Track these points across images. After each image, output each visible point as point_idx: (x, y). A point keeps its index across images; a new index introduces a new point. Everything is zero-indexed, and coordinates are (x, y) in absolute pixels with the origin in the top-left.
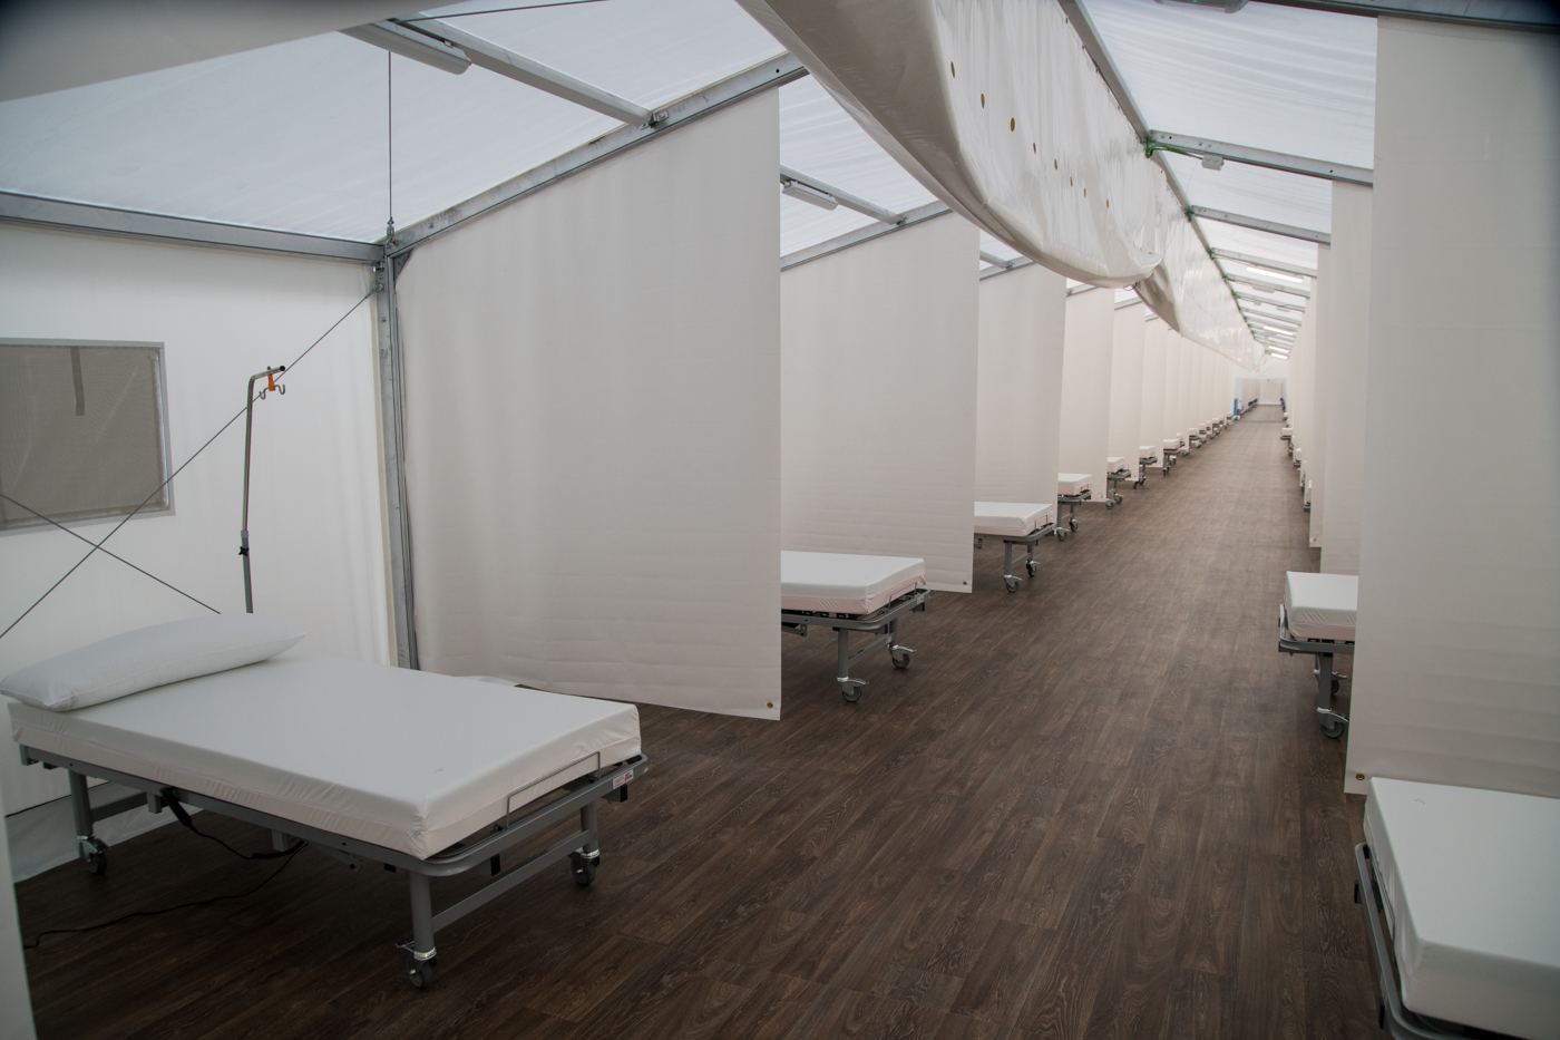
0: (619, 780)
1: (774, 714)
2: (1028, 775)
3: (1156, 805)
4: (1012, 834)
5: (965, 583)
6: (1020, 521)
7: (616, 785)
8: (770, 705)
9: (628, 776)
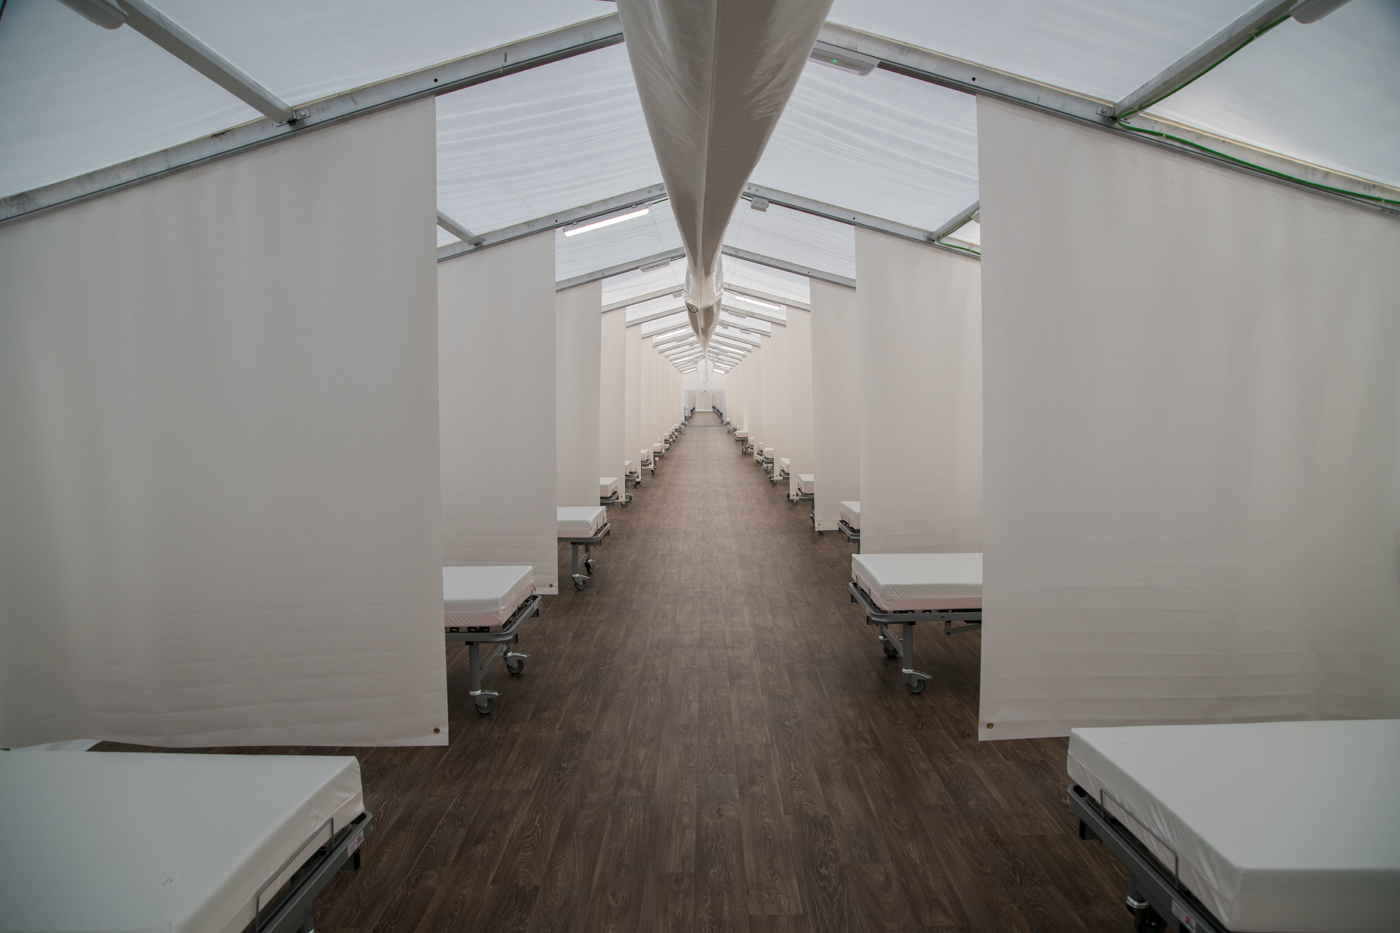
0: (352, 845)
1: (442, 739)
2: (692, 765)
3: (816, 776)
4: (711, 825)
5: (551, 586)
6: (585, 523)
7: (350, 853)
8: (437, 731)
9: (359, 839)
